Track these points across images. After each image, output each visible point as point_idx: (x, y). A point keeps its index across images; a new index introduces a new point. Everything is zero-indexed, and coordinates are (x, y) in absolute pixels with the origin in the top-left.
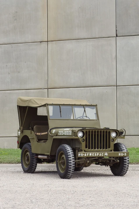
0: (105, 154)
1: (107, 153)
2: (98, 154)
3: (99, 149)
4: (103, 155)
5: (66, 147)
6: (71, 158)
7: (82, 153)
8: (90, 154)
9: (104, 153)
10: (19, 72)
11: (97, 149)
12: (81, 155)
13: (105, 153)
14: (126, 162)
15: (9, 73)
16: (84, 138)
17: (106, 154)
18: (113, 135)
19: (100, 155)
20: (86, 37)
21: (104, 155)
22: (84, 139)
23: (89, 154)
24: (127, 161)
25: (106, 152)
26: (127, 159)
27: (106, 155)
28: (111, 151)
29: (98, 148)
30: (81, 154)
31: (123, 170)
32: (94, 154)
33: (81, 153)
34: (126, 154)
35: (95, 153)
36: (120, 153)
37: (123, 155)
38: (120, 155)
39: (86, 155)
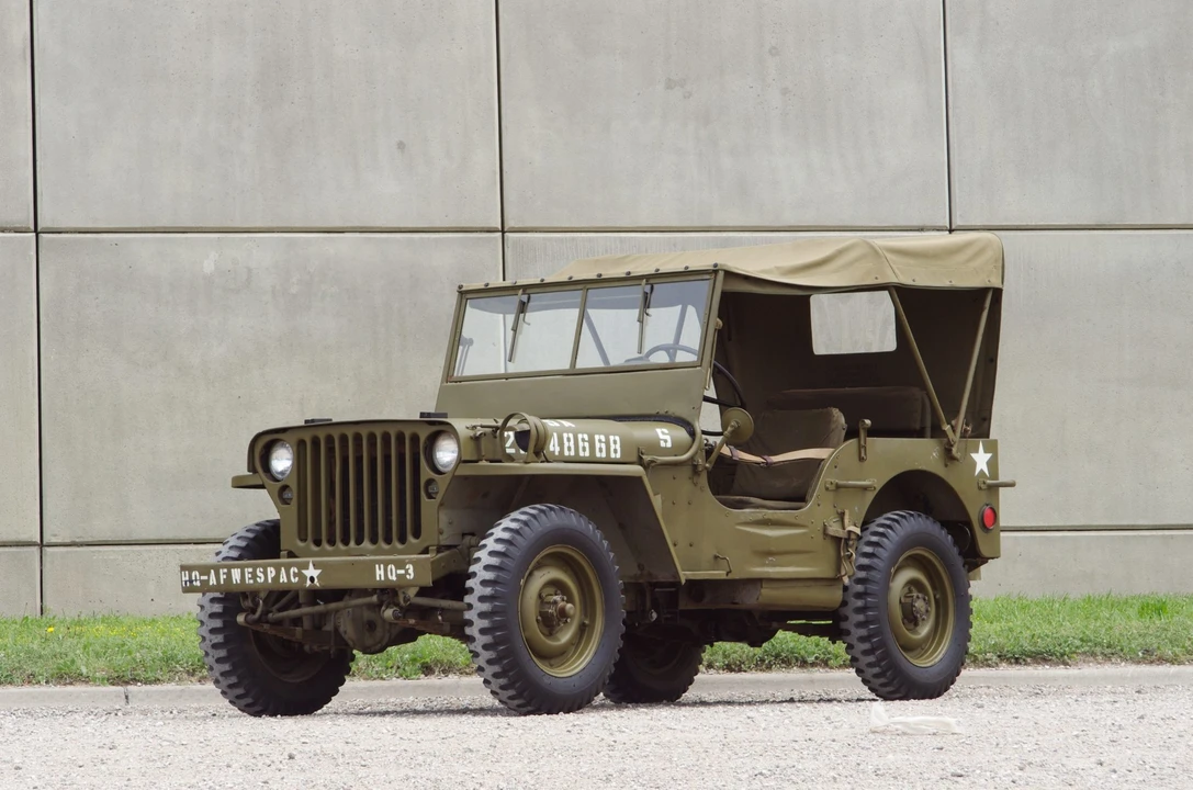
0: (308, 573)
1: (316, 566)
2: (271, 573)
4: (295, 574)
8: (237, 575)
9: (301, 566)
12: (191, 581)
13: (307, 567)
17: (312, 572)
19: (283, 579)
21: (299, 575)
23: (229, 575)
25: (311, 560)
27: (312, 579)
30: (190, 576)
32: (254, 575)
34: (411, 571)
35: (259, 566)
36: (379, 562)
37: (397, 575)
38: (379, 573)
39: (213, 580)
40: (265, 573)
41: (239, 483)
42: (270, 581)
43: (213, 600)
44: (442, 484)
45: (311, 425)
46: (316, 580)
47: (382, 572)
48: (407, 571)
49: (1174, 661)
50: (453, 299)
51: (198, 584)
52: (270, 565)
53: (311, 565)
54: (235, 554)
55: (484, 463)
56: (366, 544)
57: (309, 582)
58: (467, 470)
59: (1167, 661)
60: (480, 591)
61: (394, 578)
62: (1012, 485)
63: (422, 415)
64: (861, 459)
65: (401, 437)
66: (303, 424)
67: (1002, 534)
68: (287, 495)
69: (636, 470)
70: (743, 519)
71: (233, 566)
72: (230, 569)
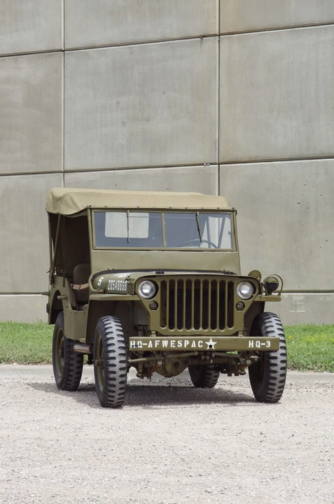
0: (209, 344)
1: (213, 340)
2: (187, 343)
3: (201, 329)
4: (201, 344)
5: (107, 324)
6: (114, 351)
7: (139, 340)
8: (165, 344)
9: (205, 341)
10: (148, 120)
11: (193, 329)
12: (136, 346)
13: (208, 340)
14: (276, 365)
15: (124, 123)
16: (158, 298)
17: (211, 343)
18: (244, 290)
19: (194, 345)
20: (316, 20)
21: (206, 345)
22: (156, 303)
23: (161, 343)
24: (277, 362)
25: (211, 338)
26: (279, 356)
27: (211, 346)
28: (236, 334)
29: (197, 328)
30: (136, 343)
31: (270, 387)
32: (176, 344)
33: (136, 340)
35: (180, 339)
36: (251, 340)
37: (261, 345)
38: (251, 345)
39: (150, 345)
40: (183, 344)
42: (185, 346)
44: (247, 305)
46: (213, 347)
47: (252, 344)
48: (267, 344)
51: (141, 347)
52: (186, 339)
53: (211, 340)
57: (208, 348)
61: (259, 347)
71: (164, 340)
72: (161, 340)
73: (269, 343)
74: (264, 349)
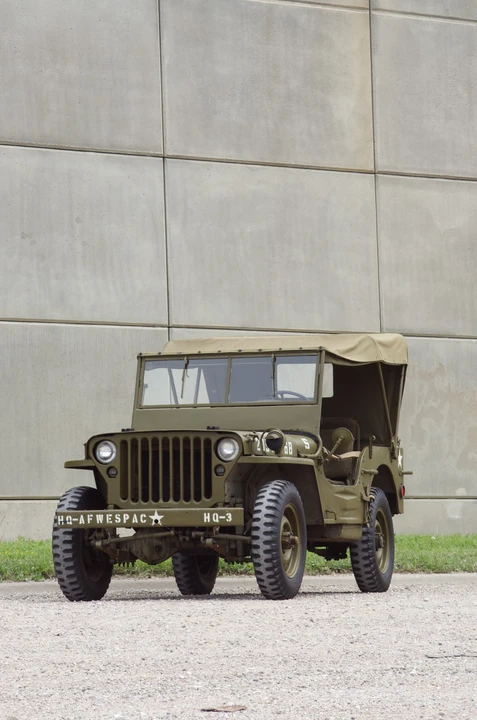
0: (154, 518)
1: (159, 514)
2: (126, 517)
4: (144, 518)
7: (67, 514)
8: (100, 518)
9: (148, 514)
12: (65, 522)
13: (153, 514)
17: (156, 517)
18: (228, 449)
19: (135, 520)
21: (148, 519)
23: (94, 518)
25: (156, 510)
27: (156, 521)
29: (166, 499)
30: (65, 519)
32: (113, 519)
33: (64, 515)
35: (117, 513)
36: (207, 512)
37: (220, 519)
38: (207, 518)
39: (82, 521)
40: (122, 518)
41: (70, 465)
42: (125, 522)
43: (65, 533)
44: (229, 468)
45: (125, 432)
46: (159, 522)
47: (209, 518)
48: (227, 517)
49: (411, 572)
50: (136, 362)
51: (71, 523)
52: (125, 513)
53: (156, 513)
54: (75, 506)
55: (253, 456)
56: (171, 501)
57: (154, 523)
58: (244, 460)
59: (409, 571)
60: (264, 529)
61: (217, 521)
62: (411, 473)
63: (208, 428)
64: (370, 458)
65: (197, 441)
66: (120, 431)
67: (405, 500)
68: (112, 472)
69: (311, 462)
70: (337, 490)
71: (98, 513)
72: (95, 515)
73: (230, 516)
74: (223, 524)
